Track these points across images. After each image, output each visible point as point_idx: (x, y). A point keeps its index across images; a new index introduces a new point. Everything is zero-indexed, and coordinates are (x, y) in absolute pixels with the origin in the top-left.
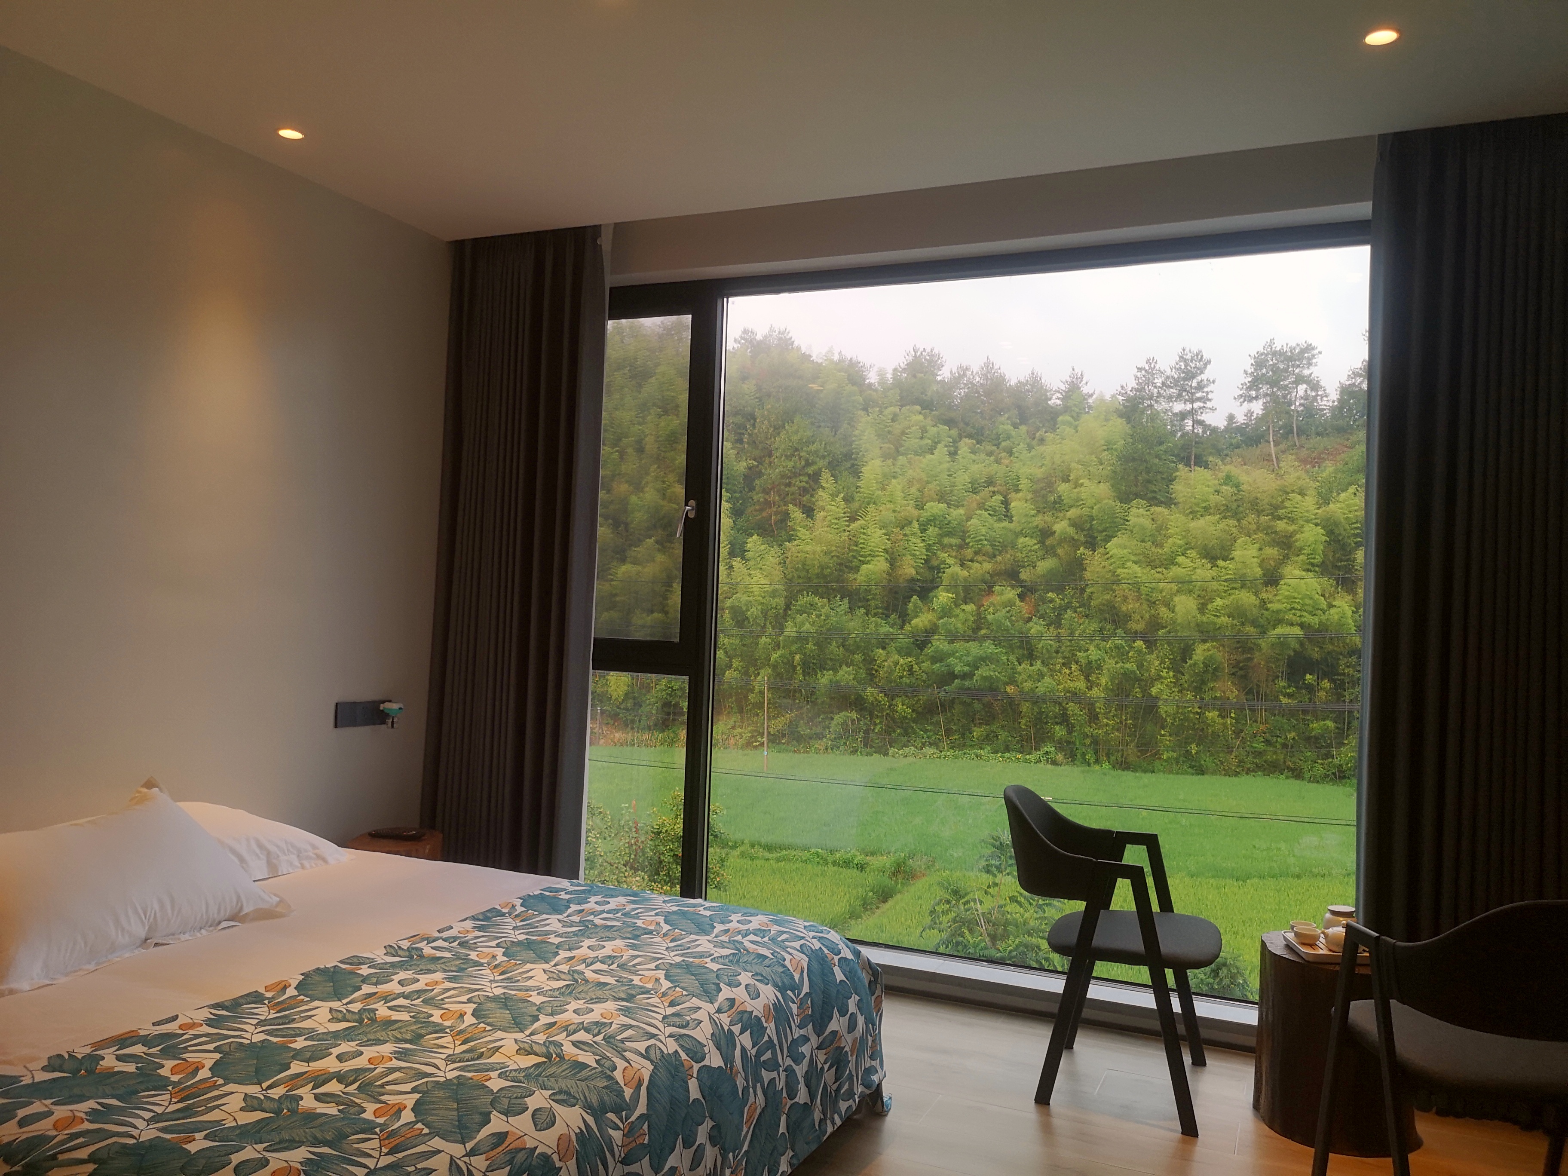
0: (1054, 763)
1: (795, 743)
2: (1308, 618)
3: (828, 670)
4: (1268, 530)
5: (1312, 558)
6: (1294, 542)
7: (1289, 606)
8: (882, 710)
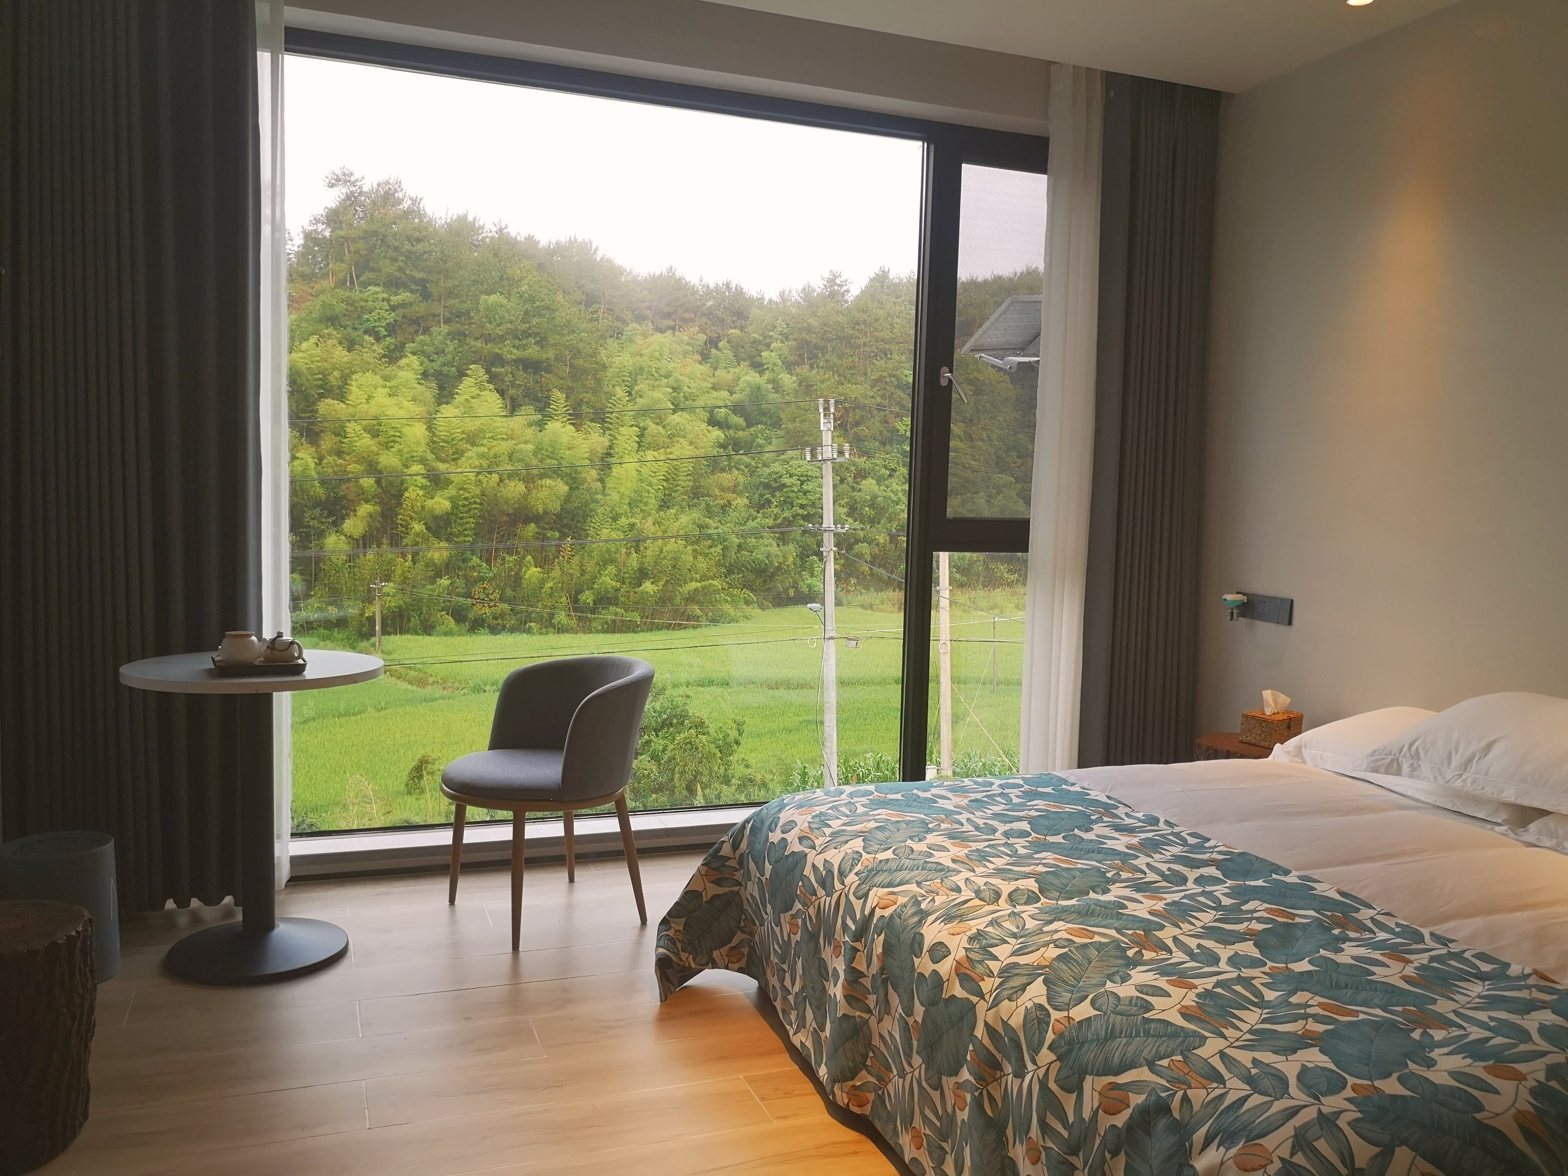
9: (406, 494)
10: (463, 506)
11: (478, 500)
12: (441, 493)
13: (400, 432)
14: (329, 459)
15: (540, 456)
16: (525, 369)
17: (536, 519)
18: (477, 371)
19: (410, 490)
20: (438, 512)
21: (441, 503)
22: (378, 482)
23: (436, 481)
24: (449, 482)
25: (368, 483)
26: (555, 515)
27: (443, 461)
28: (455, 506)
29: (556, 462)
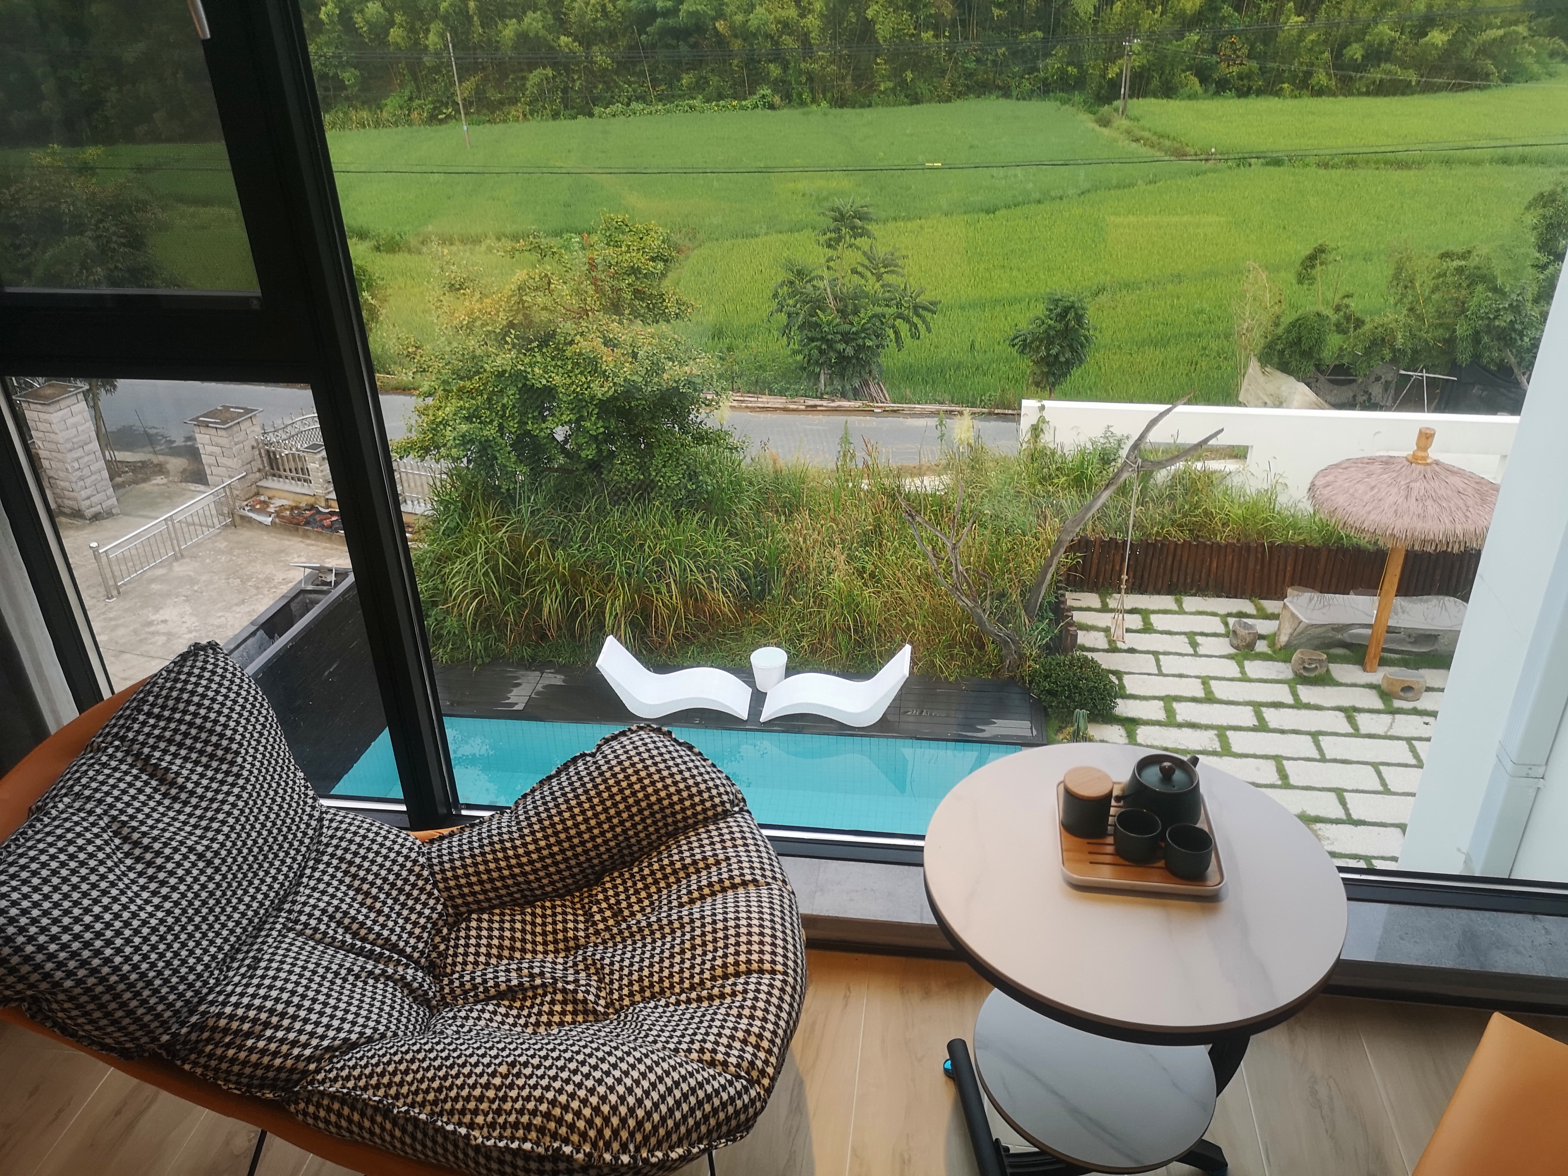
0: (772, 107)
1: (485, 111)
3: (510, 18)
8: (578, 64)
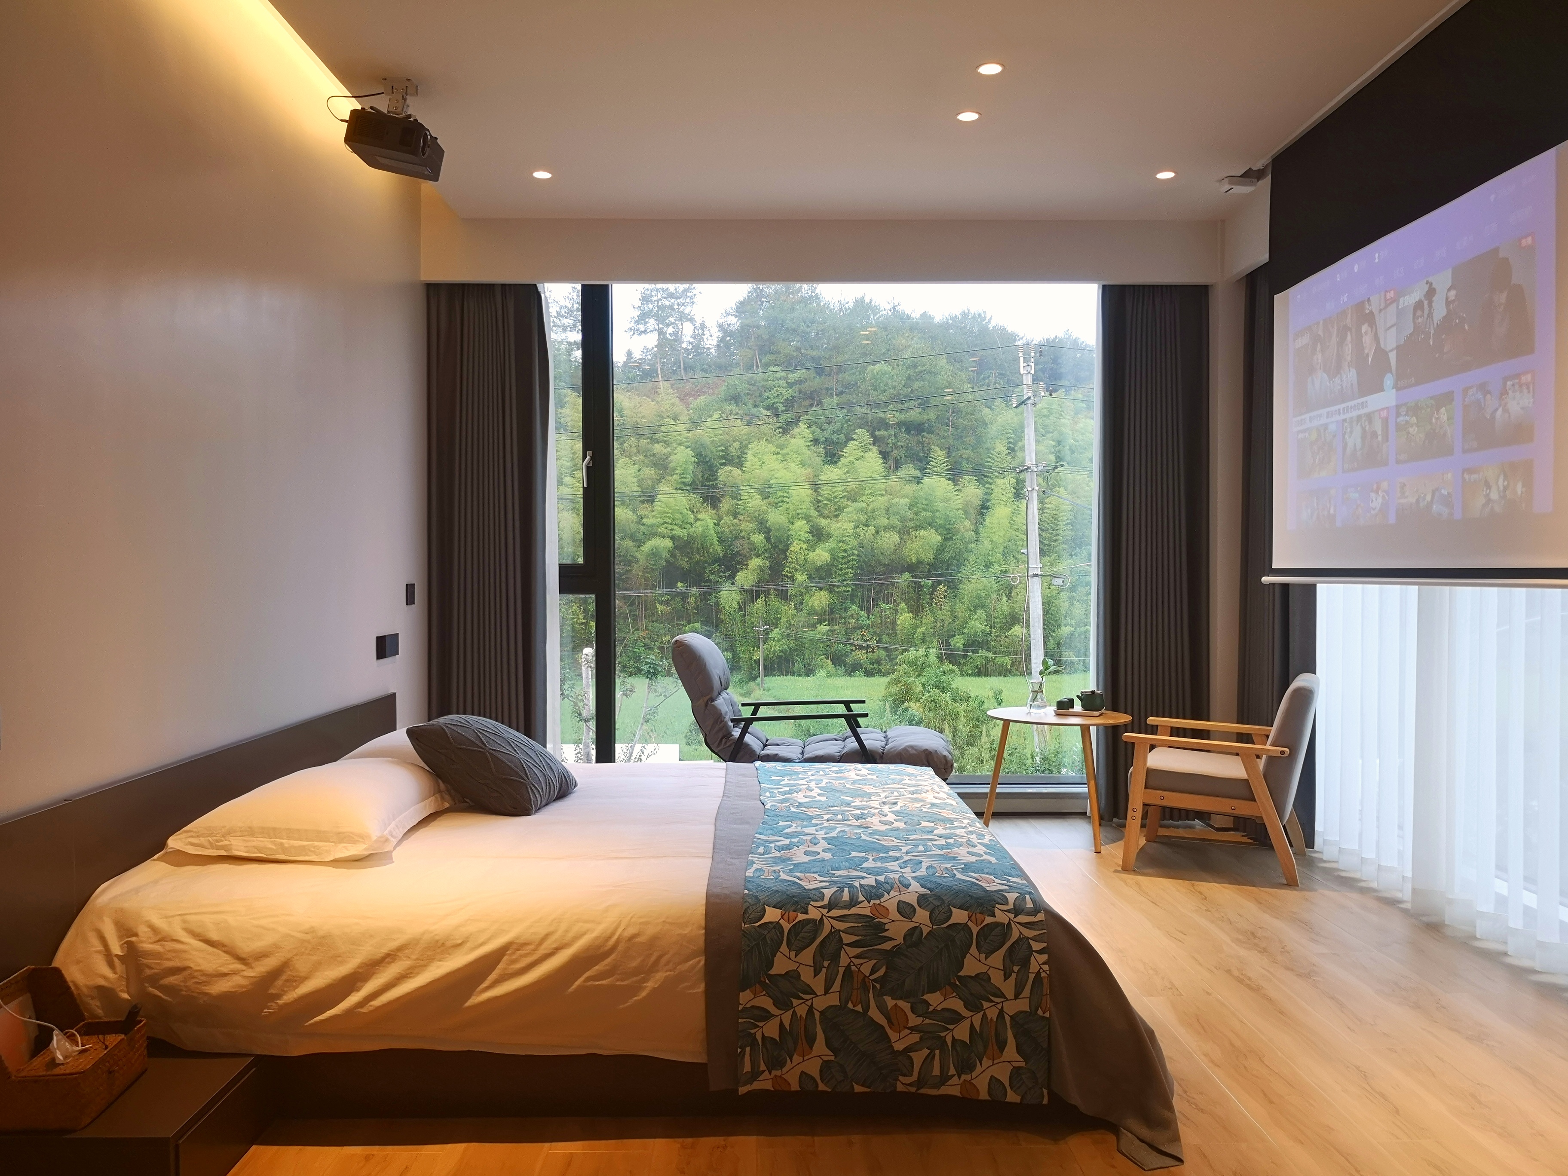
2: (678, 532)
4: (647, 453)
5: (683, 478)
6: (669, 463)
7: (661, 521)
9: (792, 548)
10: (842, 558)
11: (856, 552)
12: (822, 545)
13: (788, 493)
14: (727, 519)
15: (915, 509)
16: (908, 431)
17: (911, 568)
18: (862, 434)
19: (794, 544)
20: (818, 564)
21: (821, 555)
22: (768, 539)
23: (818, 535)
24: (829, 536)
25: (758, 539)
26: (929, 564)
27: (826, 517)
28: (834, 558)
29: (930, 514)
